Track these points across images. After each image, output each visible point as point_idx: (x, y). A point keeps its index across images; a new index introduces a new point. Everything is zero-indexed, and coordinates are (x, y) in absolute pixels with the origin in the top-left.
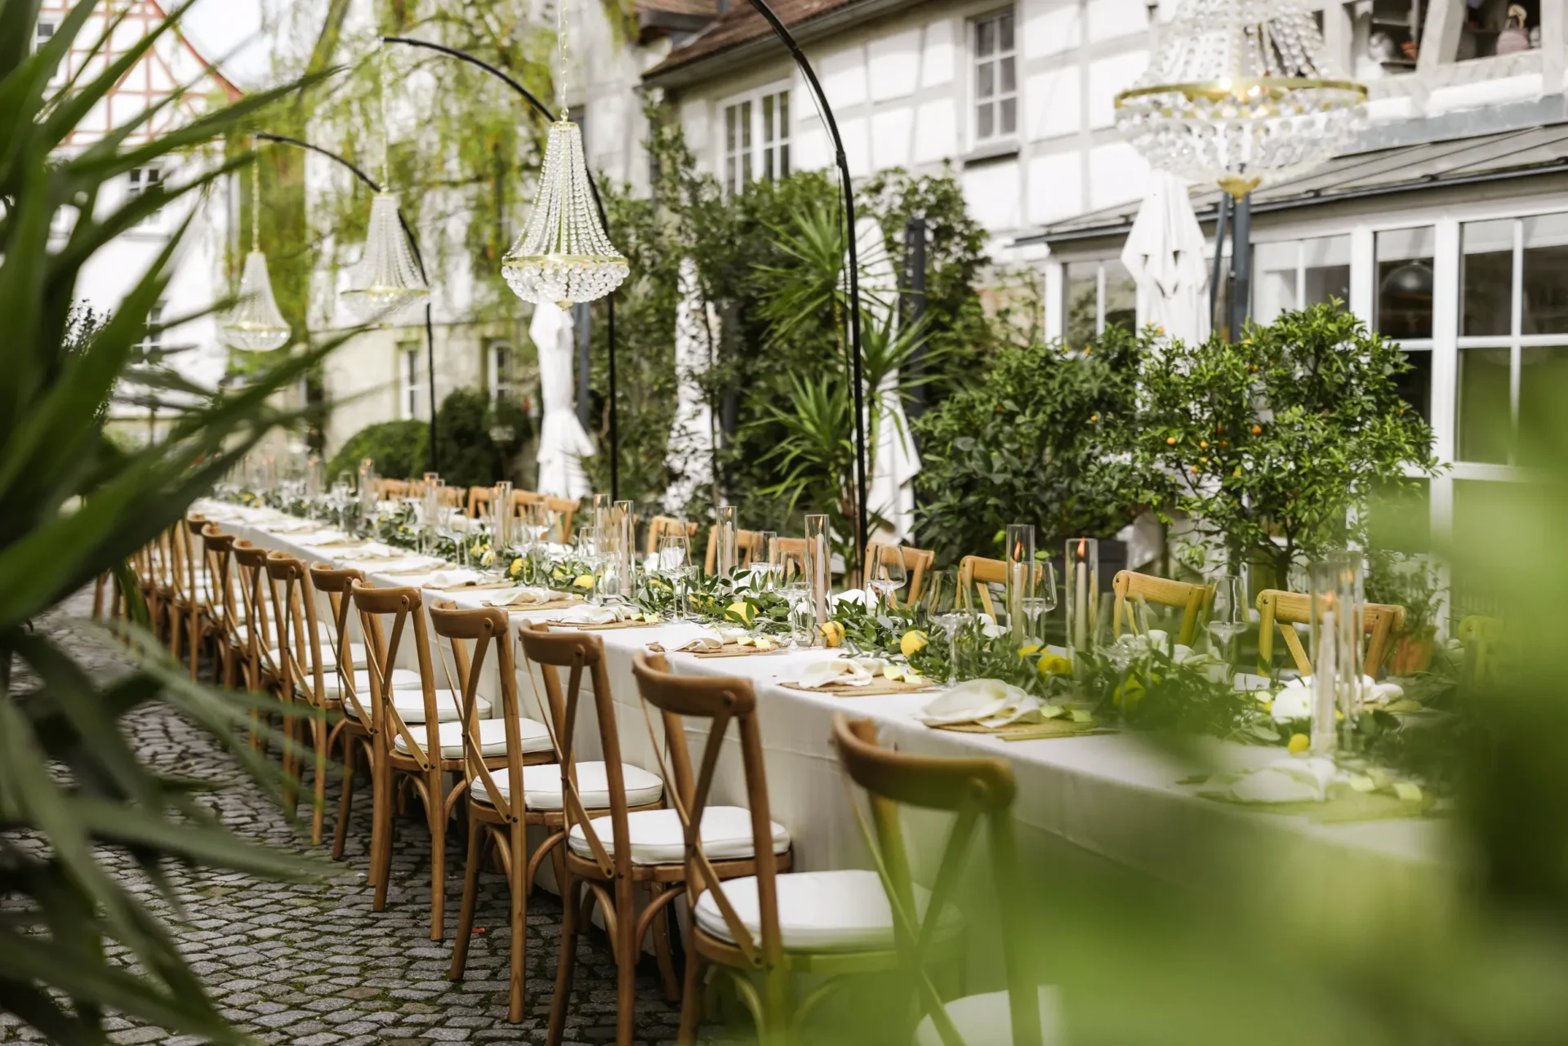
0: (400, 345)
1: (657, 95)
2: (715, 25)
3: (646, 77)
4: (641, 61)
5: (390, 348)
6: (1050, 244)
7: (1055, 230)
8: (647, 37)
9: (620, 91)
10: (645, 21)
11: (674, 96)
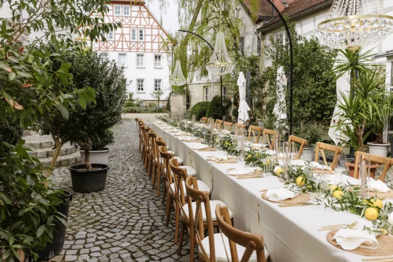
0: (204, 87)
1: (260, 34)
2: (273, 18)
3: (257, 30)
4: (257, 27)
5: (202, 87)
6: (387, 57)
7: (389, 53)
8: (258, 22)
9: (251, 34)
10: (257, 18)
11: (264, 34)
